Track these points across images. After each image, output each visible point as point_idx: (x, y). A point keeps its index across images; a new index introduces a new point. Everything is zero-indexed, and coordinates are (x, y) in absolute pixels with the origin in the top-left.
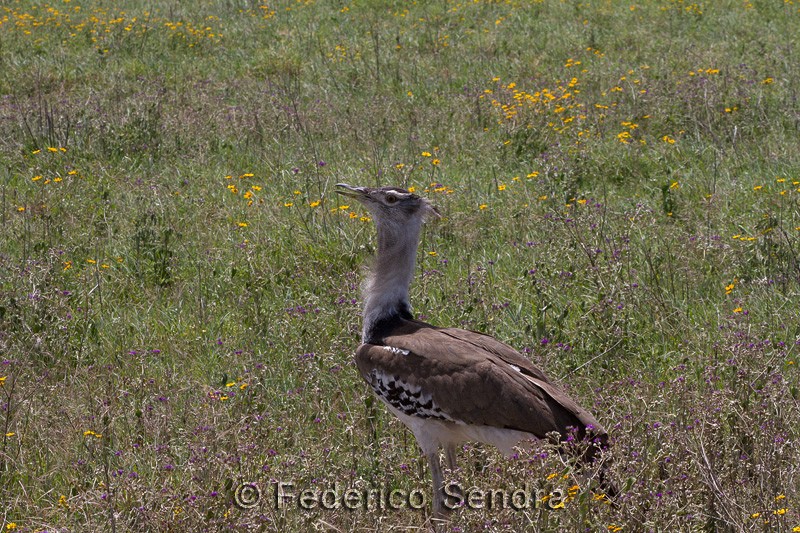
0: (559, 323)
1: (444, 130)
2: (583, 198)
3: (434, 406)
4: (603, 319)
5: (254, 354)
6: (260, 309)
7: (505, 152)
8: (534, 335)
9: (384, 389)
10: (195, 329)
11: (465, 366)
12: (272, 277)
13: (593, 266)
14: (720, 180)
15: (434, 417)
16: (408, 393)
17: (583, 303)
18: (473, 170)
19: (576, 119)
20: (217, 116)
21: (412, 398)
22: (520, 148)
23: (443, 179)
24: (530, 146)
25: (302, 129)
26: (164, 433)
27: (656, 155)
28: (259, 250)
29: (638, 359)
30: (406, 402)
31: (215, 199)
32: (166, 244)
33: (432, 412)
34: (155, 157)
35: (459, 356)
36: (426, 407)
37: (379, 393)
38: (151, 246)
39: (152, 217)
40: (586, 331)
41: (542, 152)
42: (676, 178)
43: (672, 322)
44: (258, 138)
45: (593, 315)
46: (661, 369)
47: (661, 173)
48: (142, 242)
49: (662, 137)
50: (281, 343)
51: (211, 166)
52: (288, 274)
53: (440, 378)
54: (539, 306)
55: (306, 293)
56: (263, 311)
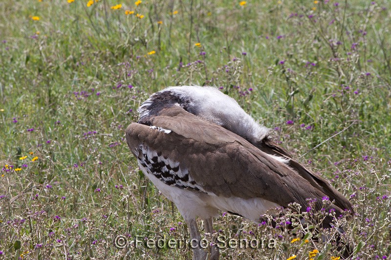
0: (305, 105)
3: (190, 179)
8: (284, 115)
9: (149, 163)
11: (217, 147)
13: (335, 57)
15: (190, 187)
16: (168, 167)
21: (171, 172)
30: (167, 174)
33: (188, 184)
35: (212, 137)
36: (183, 179)
37: (144, 165)
52: (74, 61)
53: (195, 156)
54: (288, 91)
55: (90, 78)
56: (53, 92)
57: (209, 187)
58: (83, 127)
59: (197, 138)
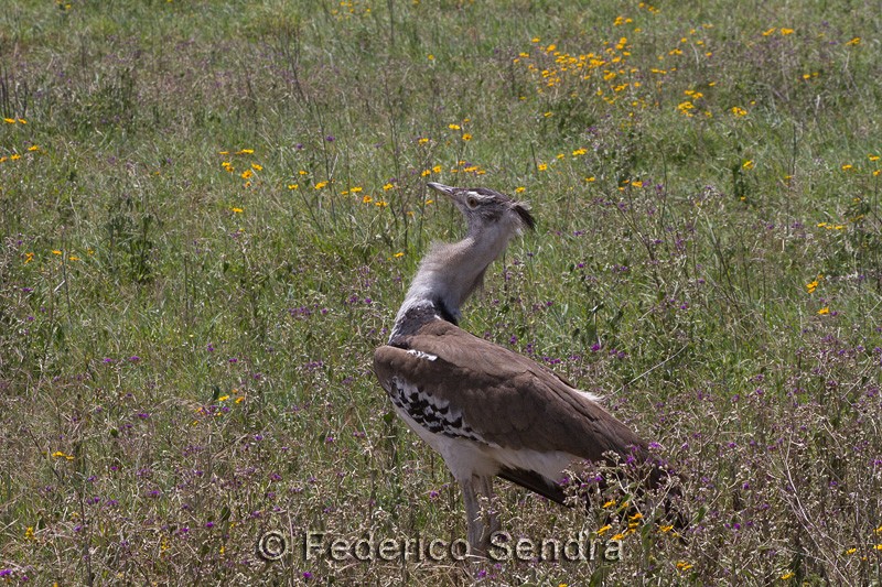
0: (612, 326)
1: (472, 100)
2: (638, 180)
3: (464, 425)
4: (664, 321)
5: (251, 362)
6: (256, 310)
7: (545, 126)
8: (583, 340)
9: (406, 401)
10: (180, 333)
11: (502, 379)
12: (271, 272)
13: (653, 259)
14: (800, 158)
15: (463, 436)
16: (434, 407)
17: (641, 304)
18: (507, 148)
19: (628, 87)
20: (201, 83)
21: (438, 414)
22: (563, 122)
23: (471, 157)
24: (575, 119)
25: (304, 99)
26: (146, 455)
27: (724, 128)
28: (255, 240)
29: (707, 369)
30: (431, 418)
31: (202, 181)
32: (145, 233)
33: (462, 431)
34: (129, 131)
35: (495, 365)
36: (453, 425)
37: (400, 405)
38: (127, 236)
39: (128, 202)
40: (645, 336)
41: (589, 125)
42: (748, 157)
43: (747, 325)
44: (252, 108)
45: (652, 316)
46: (735, 380)
47: (732, 151)
48: (115, 232)
49: (730, 107)
50: (283, 350)
51: (196, 141)
52: (289, 268)
53: (470, 392)
54: (589, 307)
55: (311, 291)
56: (261, 312)
57: (490, 436)
58: (303, 358)
59: (473, 366)
